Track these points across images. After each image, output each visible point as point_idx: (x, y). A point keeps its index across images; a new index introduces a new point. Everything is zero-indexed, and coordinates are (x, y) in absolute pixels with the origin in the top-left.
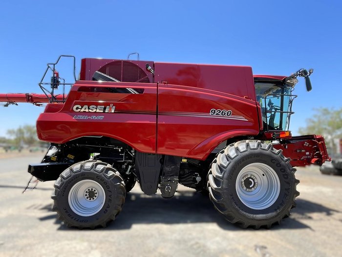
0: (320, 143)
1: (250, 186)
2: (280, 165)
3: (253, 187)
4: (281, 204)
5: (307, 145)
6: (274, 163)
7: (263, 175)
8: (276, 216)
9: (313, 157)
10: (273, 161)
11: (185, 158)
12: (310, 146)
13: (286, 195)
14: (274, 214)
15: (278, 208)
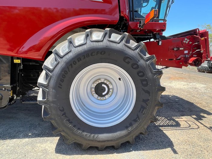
0: (203, 39)
1: (103, 94)
2: (138, 66)
3: (107, 94)
4: (135, 121)
5: (187, 42)
6: (128, 63)
7: (120, 79)
8: (126, 136)
9: (192, 56)
10: (127, 61)
11: (18, 58)
12: (191, 43)
13: (143, 108)
14: (124, 132)
15: (131, 125)
